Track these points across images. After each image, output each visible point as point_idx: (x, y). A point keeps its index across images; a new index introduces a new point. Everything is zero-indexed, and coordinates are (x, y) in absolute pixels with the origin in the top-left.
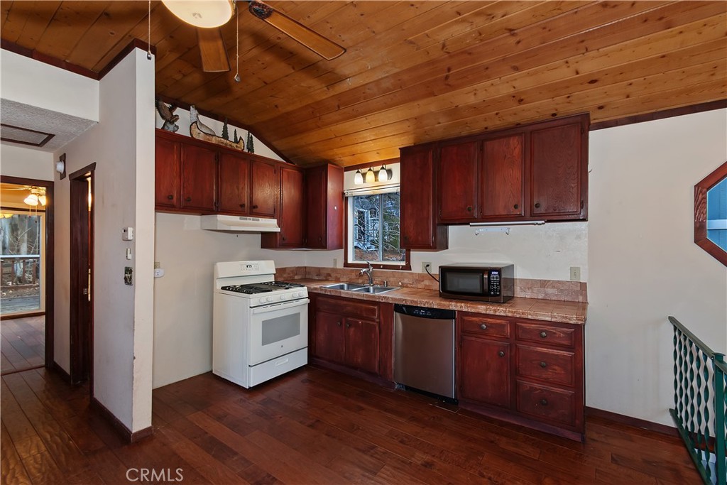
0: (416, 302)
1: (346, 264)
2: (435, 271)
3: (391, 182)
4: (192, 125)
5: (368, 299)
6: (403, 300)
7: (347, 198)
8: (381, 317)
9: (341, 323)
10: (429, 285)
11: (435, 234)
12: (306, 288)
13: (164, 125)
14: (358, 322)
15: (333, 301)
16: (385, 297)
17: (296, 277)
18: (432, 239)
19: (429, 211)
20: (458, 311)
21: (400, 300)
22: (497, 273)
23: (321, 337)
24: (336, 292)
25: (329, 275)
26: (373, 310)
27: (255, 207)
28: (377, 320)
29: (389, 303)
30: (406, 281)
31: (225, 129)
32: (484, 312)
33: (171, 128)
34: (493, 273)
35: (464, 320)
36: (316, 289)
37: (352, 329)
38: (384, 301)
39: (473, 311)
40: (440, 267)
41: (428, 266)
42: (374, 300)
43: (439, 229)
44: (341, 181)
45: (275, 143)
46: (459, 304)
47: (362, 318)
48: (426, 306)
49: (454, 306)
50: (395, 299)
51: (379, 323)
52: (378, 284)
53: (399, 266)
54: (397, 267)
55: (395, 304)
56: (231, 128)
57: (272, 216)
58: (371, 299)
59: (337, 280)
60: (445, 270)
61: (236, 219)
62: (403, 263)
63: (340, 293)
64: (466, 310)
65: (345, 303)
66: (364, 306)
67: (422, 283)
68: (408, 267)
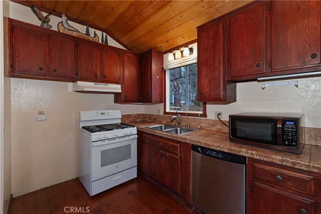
0: (209, 145)
1: (165, 113)
2: (225, 118)
3: (192, 56)
4: (59, 24)
5: (173, 138)
6: (198, 142)
7: (165, 71)
8: (182, 153)
9: (156, 153)
10: (221, 129)
11: (225, 90)
12: (136, 128)
13: (42, 24)
14: (166, 154)
15: (151, 138)
16: (184, 139)
17: (138, 120)
18: (222, 93)
19: (220, 71)
20: (249, 158)
21: (196, 142)
22: (293, 123)
23: (145, 160)
24: (153, 131)
25: (156, 119)
26: (176, 147)
27: (105, 77)
28: (179, 155)
29: (187, 143)
30: (203, 125)
31: (88, 31)
32: (279, 163)
33: (45, 26)
34: (287, 123)
35: (255, 167)
36: (142, 129)
37: (163, 159)
38: (184, 141)
39: (266, 159)
40: (230, 116)
41: (219, 114)
42: (176, 139)
43: (229, 87)
44: (161, 61)
45: (122, 40)
46: (249, 152)
47: (169, 151)
48: (218, 149)
49: (244, 151)
50: (192, 141)
51: (181, 157)
52: (184, 126)
53: (198, 114)
54: (196, 115)
55: (192, 144)
56: (92, 31)
57: (117, 83)
58: (175, 139)
59: (160, 123)
60: (234, 119)
61: (92, 84)
62: (201, 113)
63: (156, 132)
64: (258, 158)
65: (158, 139)
66: (170, 143)
67: (215, 127)
68: (204, 115)
